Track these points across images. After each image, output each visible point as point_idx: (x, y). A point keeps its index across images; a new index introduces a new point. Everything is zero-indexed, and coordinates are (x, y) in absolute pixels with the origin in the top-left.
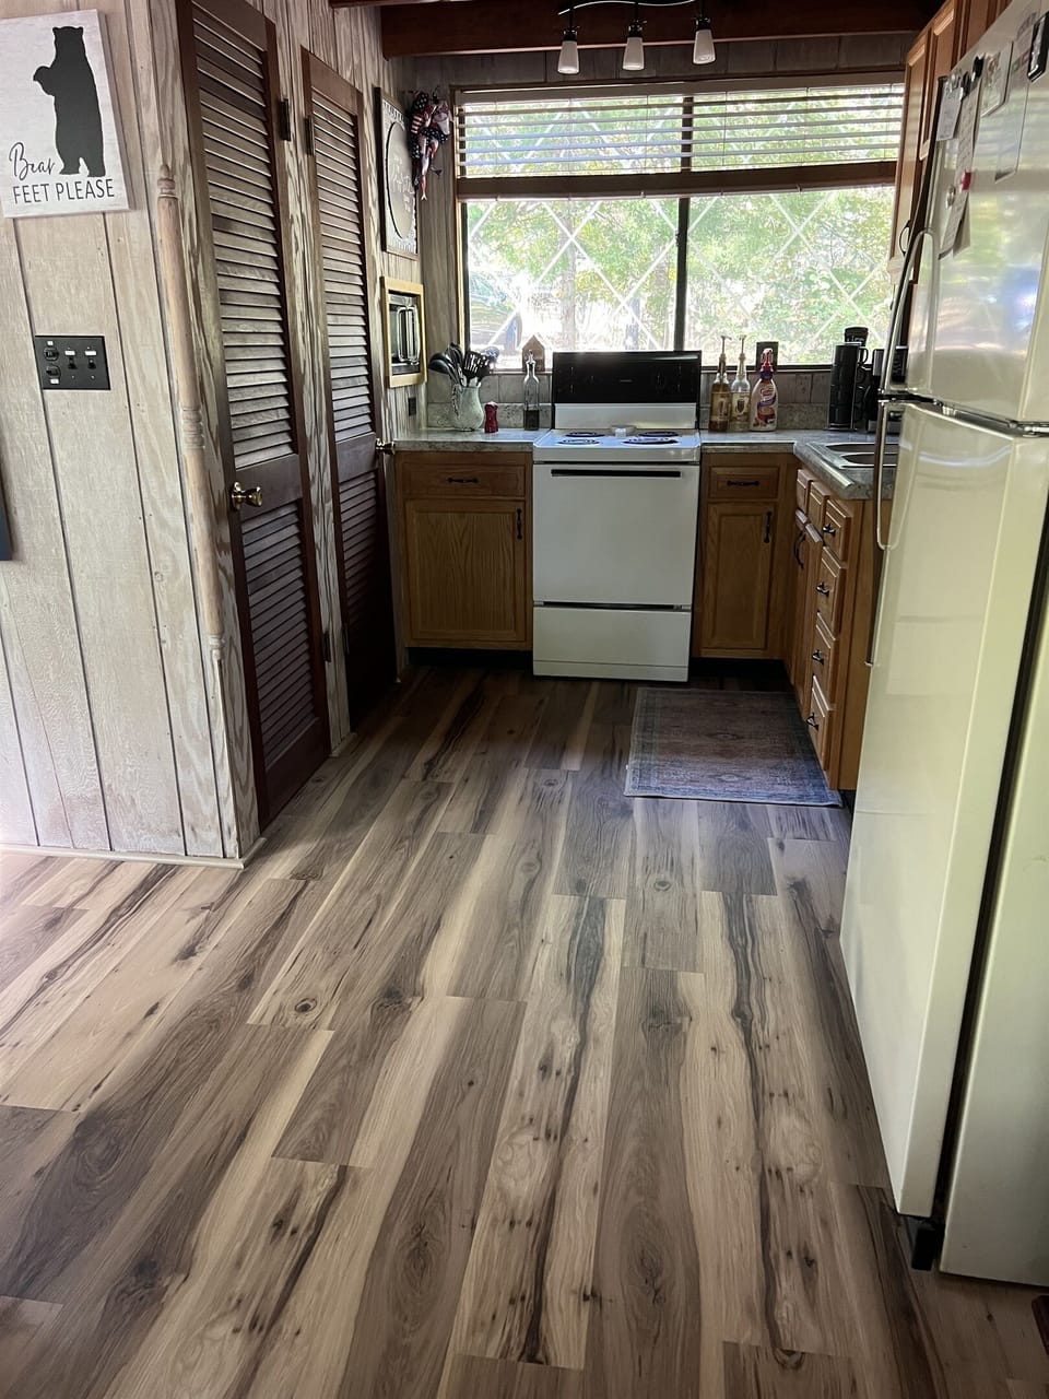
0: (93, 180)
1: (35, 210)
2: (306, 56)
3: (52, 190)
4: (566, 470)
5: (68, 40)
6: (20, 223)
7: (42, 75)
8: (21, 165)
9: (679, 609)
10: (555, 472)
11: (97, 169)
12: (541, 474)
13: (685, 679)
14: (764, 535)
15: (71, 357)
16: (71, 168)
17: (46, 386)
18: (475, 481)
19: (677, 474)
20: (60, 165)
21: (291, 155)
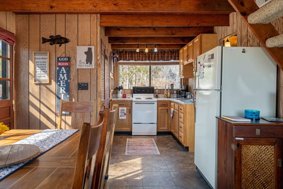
0: (90, 65)
1: (81, 68)
2: (107, 49)
3: (84, 66)
4: (137, 103)
5: (90, 49)
6: (79, 69)
7: (85, 53)
8: (80, 62)
10: (136, 103)
11: (91, 63)
12: (133, 103)
13: (156, 135)
14: (166, 112)
15: (83, 86)
16: (87, 63)
17: (78, 89)
18: (123, 105)
19: (154, 103)
20: (86, 63)
21: (106, 60)
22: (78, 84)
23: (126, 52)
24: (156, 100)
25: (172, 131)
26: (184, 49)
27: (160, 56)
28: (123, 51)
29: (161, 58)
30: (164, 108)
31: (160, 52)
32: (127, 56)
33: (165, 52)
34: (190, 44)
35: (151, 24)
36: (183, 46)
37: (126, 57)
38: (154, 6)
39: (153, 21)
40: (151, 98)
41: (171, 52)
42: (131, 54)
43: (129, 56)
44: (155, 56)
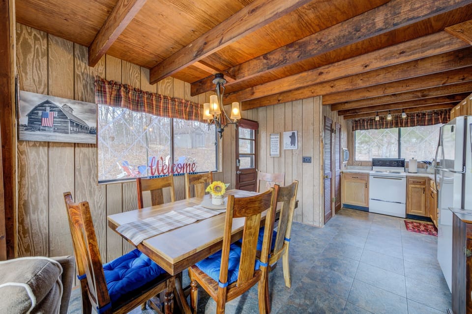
5: (293, 134)
7: (290, 137)
9: (403, 203)
11: (294, 145)
16: (292, 145)
19: (401, 179)
22: (303, 157)
23: (364, 120)
24: (404, 174)
25: (431, 216)
26: (457, 109)
27: (415, 120)
28: (360, 120)
29: (418, 123)
30: (419, 186)
31: (415, 115)
32: (366, 124)
33: (424, 114)
34: (464, 103)
35: (382, 93)
36: (455, 104)
37: (364, 126)
38: (377, 78)
39: (385, 89)
40: (399, 173)
41: (435, 113)
42: (370, 122)
43: (367, 125)
44: (408, 121)
